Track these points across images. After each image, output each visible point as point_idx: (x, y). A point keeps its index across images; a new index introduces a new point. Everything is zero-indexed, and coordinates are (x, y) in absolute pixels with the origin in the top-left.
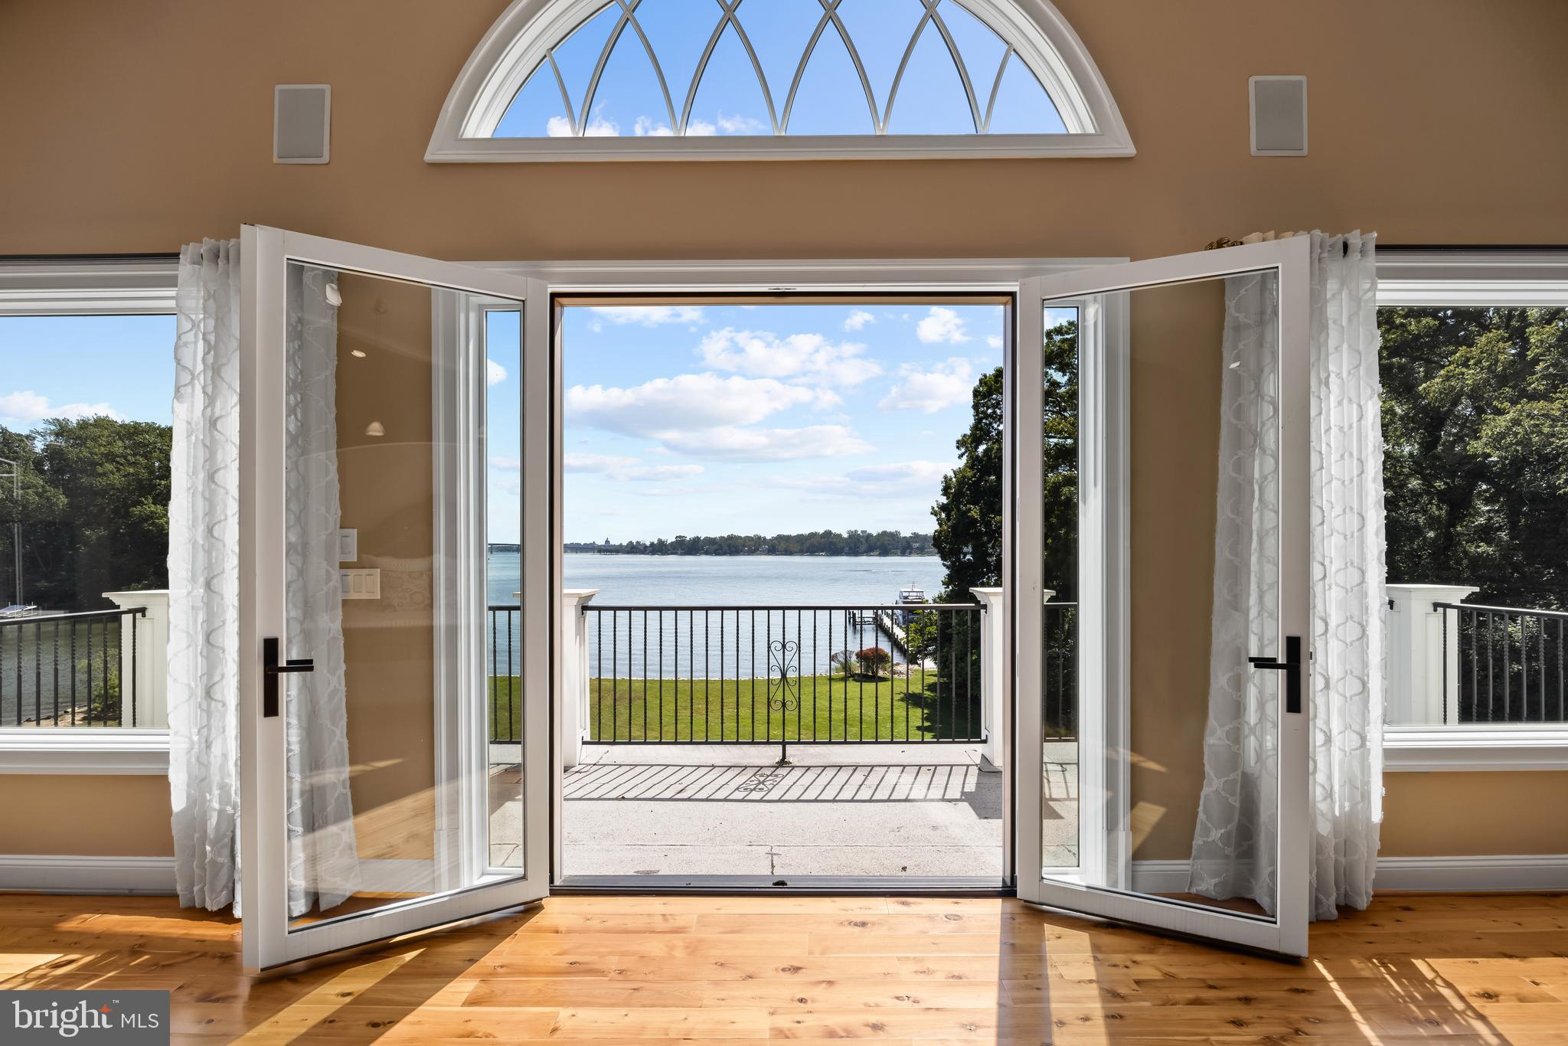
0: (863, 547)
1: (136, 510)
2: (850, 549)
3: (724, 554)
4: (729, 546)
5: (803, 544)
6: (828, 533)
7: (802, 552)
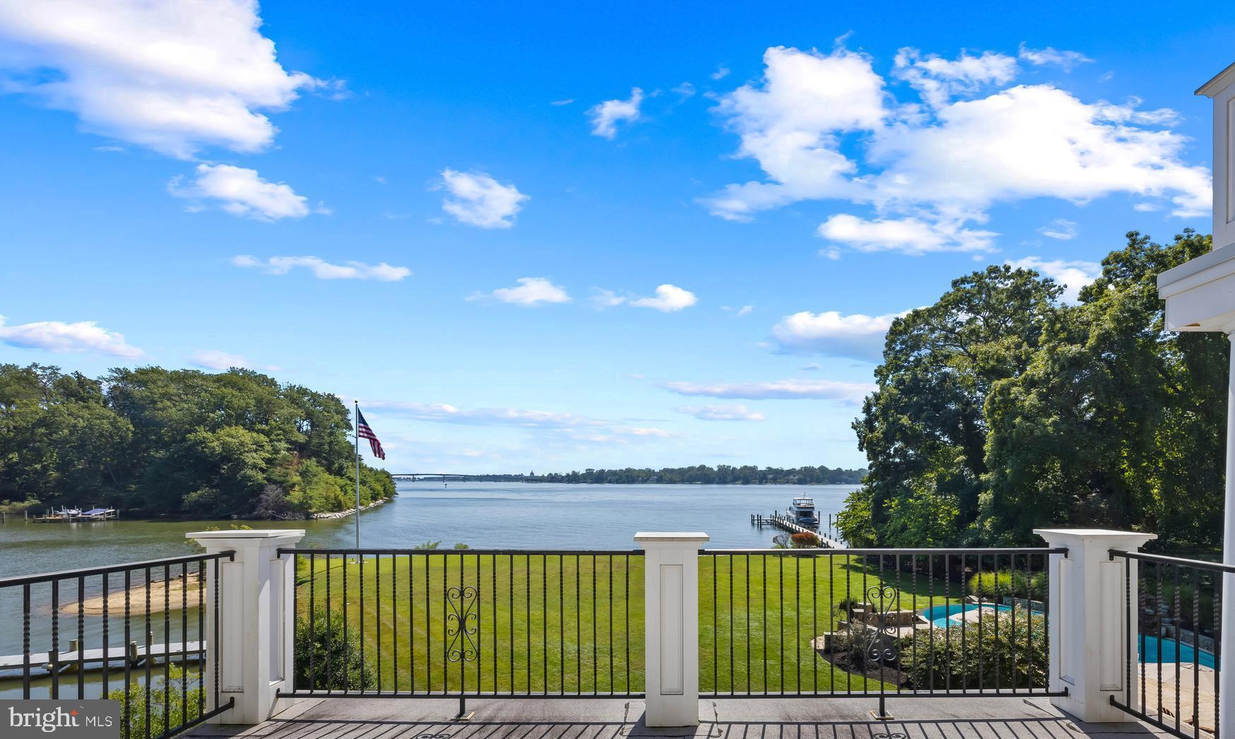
0: (729, 478)
1: (191, 436)
2: (720, 479)
3: (624, 483)
4: (627, 476)
5: (683, 475)
6: (703, 467)
7: (683, 481)
